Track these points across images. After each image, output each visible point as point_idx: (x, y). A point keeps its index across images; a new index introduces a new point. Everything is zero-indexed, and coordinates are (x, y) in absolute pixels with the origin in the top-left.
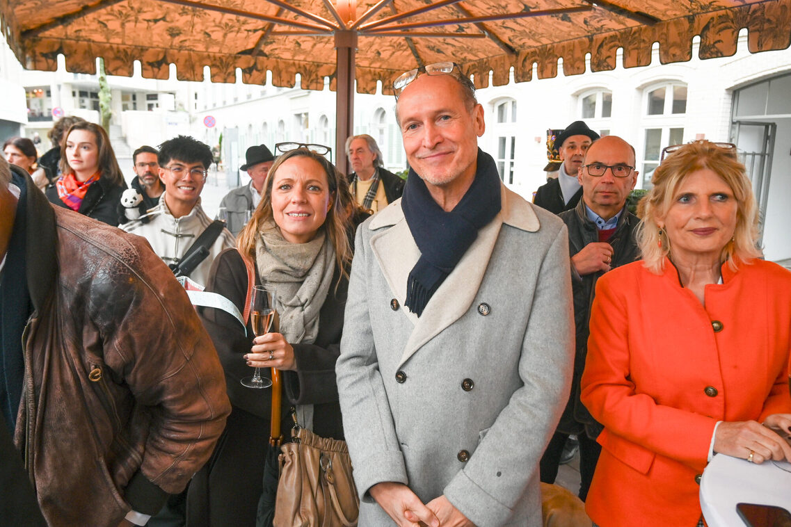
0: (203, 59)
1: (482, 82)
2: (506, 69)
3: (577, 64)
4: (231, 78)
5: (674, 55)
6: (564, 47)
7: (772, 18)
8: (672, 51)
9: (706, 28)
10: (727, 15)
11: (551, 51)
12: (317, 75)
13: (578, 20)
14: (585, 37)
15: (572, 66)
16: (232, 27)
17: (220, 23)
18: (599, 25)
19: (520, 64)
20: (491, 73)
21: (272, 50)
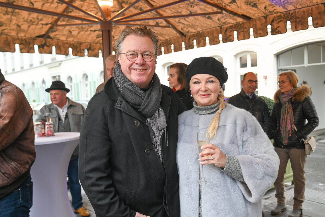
0: (15, 40)
1: (168, 50)
2: (180, 43)
3: (216, 40)
4: (31, 51)
5: (260, 34)
6: (208, 32)
7: (299, 16)
8: (259, 32)
9: (273, 21)
10: (281, 16)
11: (202, 34)
12: (80, 49)
13: (215, 18)
14: (218, 27)
15: (213, 40)
16: (34, 22)
17: (27, 19)
18: (224, 21)
19: (187, 41)
20: (172, 46)
21: (55, 35)
